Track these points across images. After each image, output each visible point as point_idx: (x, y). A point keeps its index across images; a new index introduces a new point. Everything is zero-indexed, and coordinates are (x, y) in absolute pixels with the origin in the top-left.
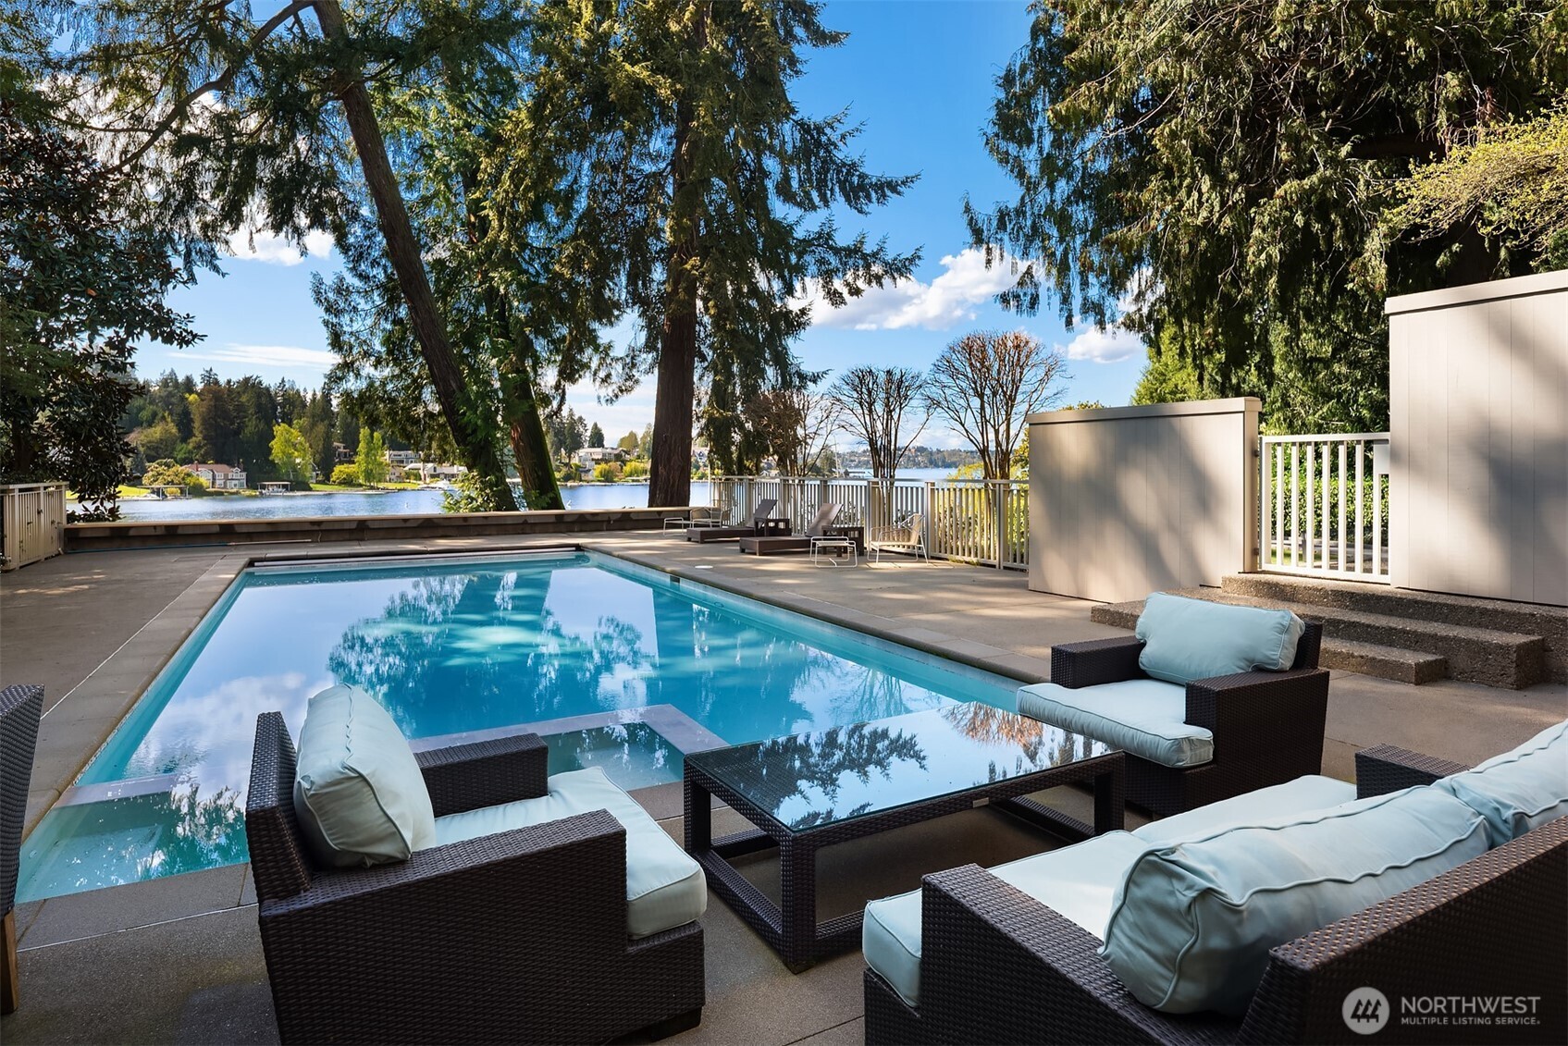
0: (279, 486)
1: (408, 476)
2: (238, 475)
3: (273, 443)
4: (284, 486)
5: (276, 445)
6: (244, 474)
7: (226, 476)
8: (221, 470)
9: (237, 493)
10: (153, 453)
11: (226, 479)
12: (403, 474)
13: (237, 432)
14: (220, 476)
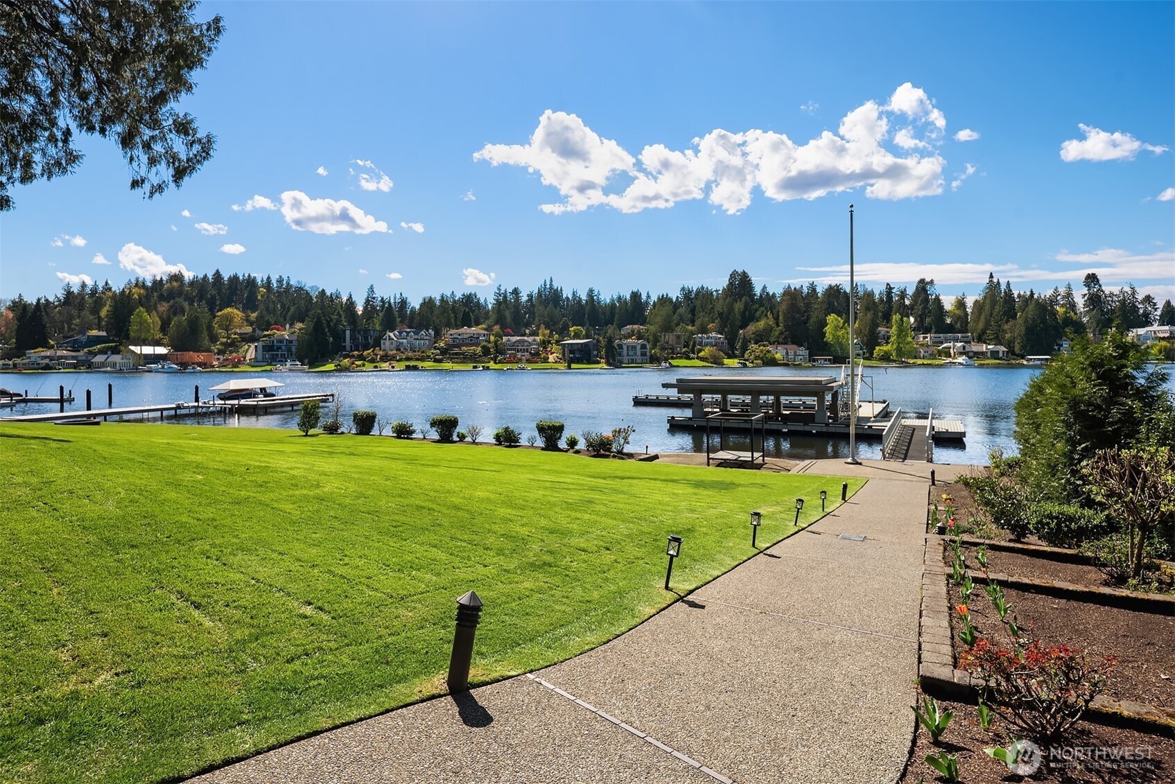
0: (825, 360)
1: (940, 353)
2: (803, 352)
3: (826, 328)
4: (830, 360)
5: (828, 329)
6: (807, 351)
7: (795, 352)
8: (792, 348)
9: (800, 365)
10: (759, 339)
11: (795, 355)
12: (936, 352)
13: (805, 322)
14: (791, 353)
